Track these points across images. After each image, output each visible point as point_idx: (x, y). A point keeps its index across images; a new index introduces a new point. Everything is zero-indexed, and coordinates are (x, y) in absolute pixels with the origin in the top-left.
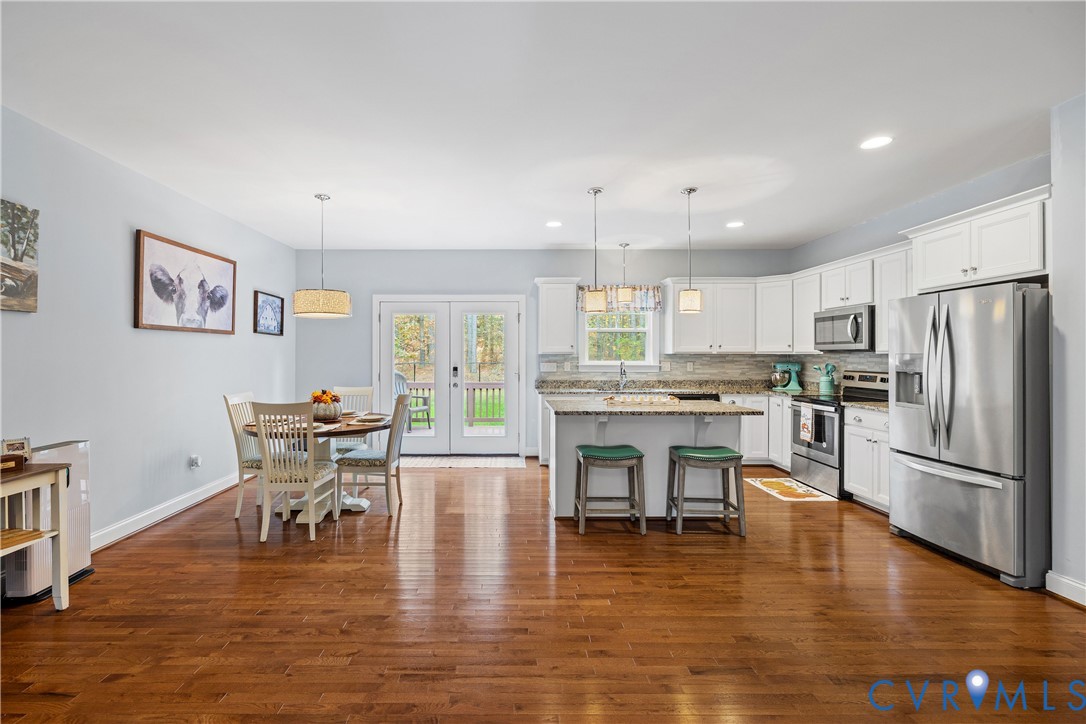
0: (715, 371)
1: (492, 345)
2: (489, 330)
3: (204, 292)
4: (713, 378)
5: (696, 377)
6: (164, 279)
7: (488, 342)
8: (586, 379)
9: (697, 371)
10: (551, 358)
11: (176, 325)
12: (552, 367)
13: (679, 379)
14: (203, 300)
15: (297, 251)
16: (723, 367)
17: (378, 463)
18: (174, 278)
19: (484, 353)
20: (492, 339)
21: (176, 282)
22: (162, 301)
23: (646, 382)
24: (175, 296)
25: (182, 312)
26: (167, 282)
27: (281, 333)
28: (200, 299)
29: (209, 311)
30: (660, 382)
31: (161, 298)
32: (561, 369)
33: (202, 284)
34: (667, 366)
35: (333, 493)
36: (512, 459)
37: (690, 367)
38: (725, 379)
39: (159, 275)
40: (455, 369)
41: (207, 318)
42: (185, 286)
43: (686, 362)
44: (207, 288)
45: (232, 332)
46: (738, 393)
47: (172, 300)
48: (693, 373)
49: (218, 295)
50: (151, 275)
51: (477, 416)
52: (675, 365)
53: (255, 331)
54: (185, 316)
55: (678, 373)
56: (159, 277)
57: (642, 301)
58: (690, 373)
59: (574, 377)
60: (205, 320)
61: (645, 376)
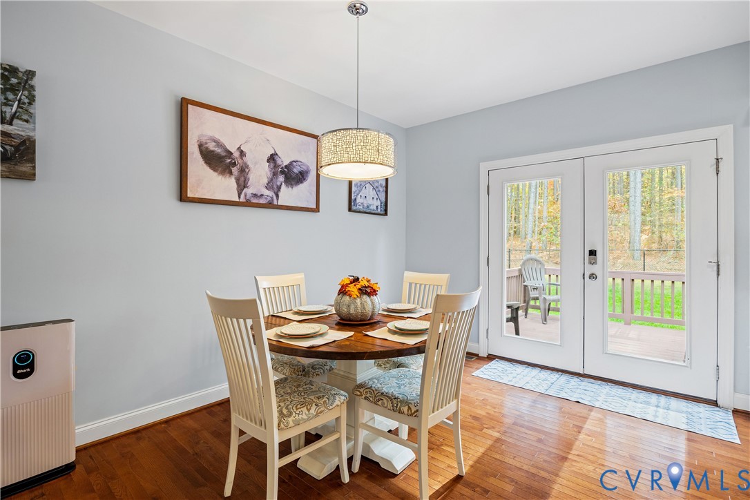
1: (660, 232)
2: (657, 217)
3: (276, 166)
6: (218, 150)
7: (656, 230)
14: (275, 174)
15: (407, 130)
17: (405, 409)
18: (233, 149)
19: (650, 241)
20: (661, 226)
21: (236, 154)
22: (215, 174)
24: (235, 170)
25: (245, 187)
26: (223, 154)
27: (386, 214)
28: (270, 174)
29: (283, 187)
31: (215, 170)
33: (272, 158)
35: (338, 440)
36: (703, 409)
39: (212, 146)
40: (592, 253)
41: (280, 194)
42: (249, 159)
44: (279, 162)
45: (317, 210)
47: (231, 173)
49: (296, 170)
50: (200, 146)
51: (637, 313)
53: (350, 210)
54: (249, 191)
56: (212, 148)
60: (277, 196)
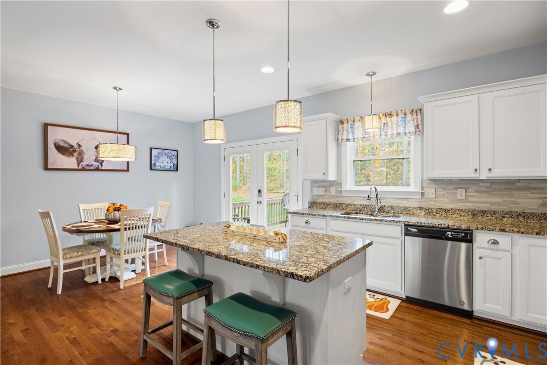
0: (501, 200)
4: (496, 208)
5: (469, 206)
6: (66, 145)
8: (348, 202)
9: (471, 199)
10: (320, 184)
11: (77, 168)
12: (321, 191)
13: (447, 206)
16: (512, 196)
21: (76, 146)
23: (406, 208)
24: (75, 154)
25: (81, 162)
26: (69, 147)
27: (177, 170)
30: (421, 208)
31: (64, 154)
32: (328, 193)
34: (430, 192)
37: (461, 194)
38: (513, 210)
40: (260, 191)
41: (104, 164)
42: (83, 148)
43: (456, 189)
45: (127, 170)
46: (503, 230)
47: (73, 155)
48: (466, 200)
50: (55, 144)
52: (440, 192)
53: (151, 169)
54: (84, 164)
55: (446, 200)
56: (62, 145)
57: (398, 126)
58: (461, 201)
59: (339, 200)
60: (101, 165)
61: (406, 202)
